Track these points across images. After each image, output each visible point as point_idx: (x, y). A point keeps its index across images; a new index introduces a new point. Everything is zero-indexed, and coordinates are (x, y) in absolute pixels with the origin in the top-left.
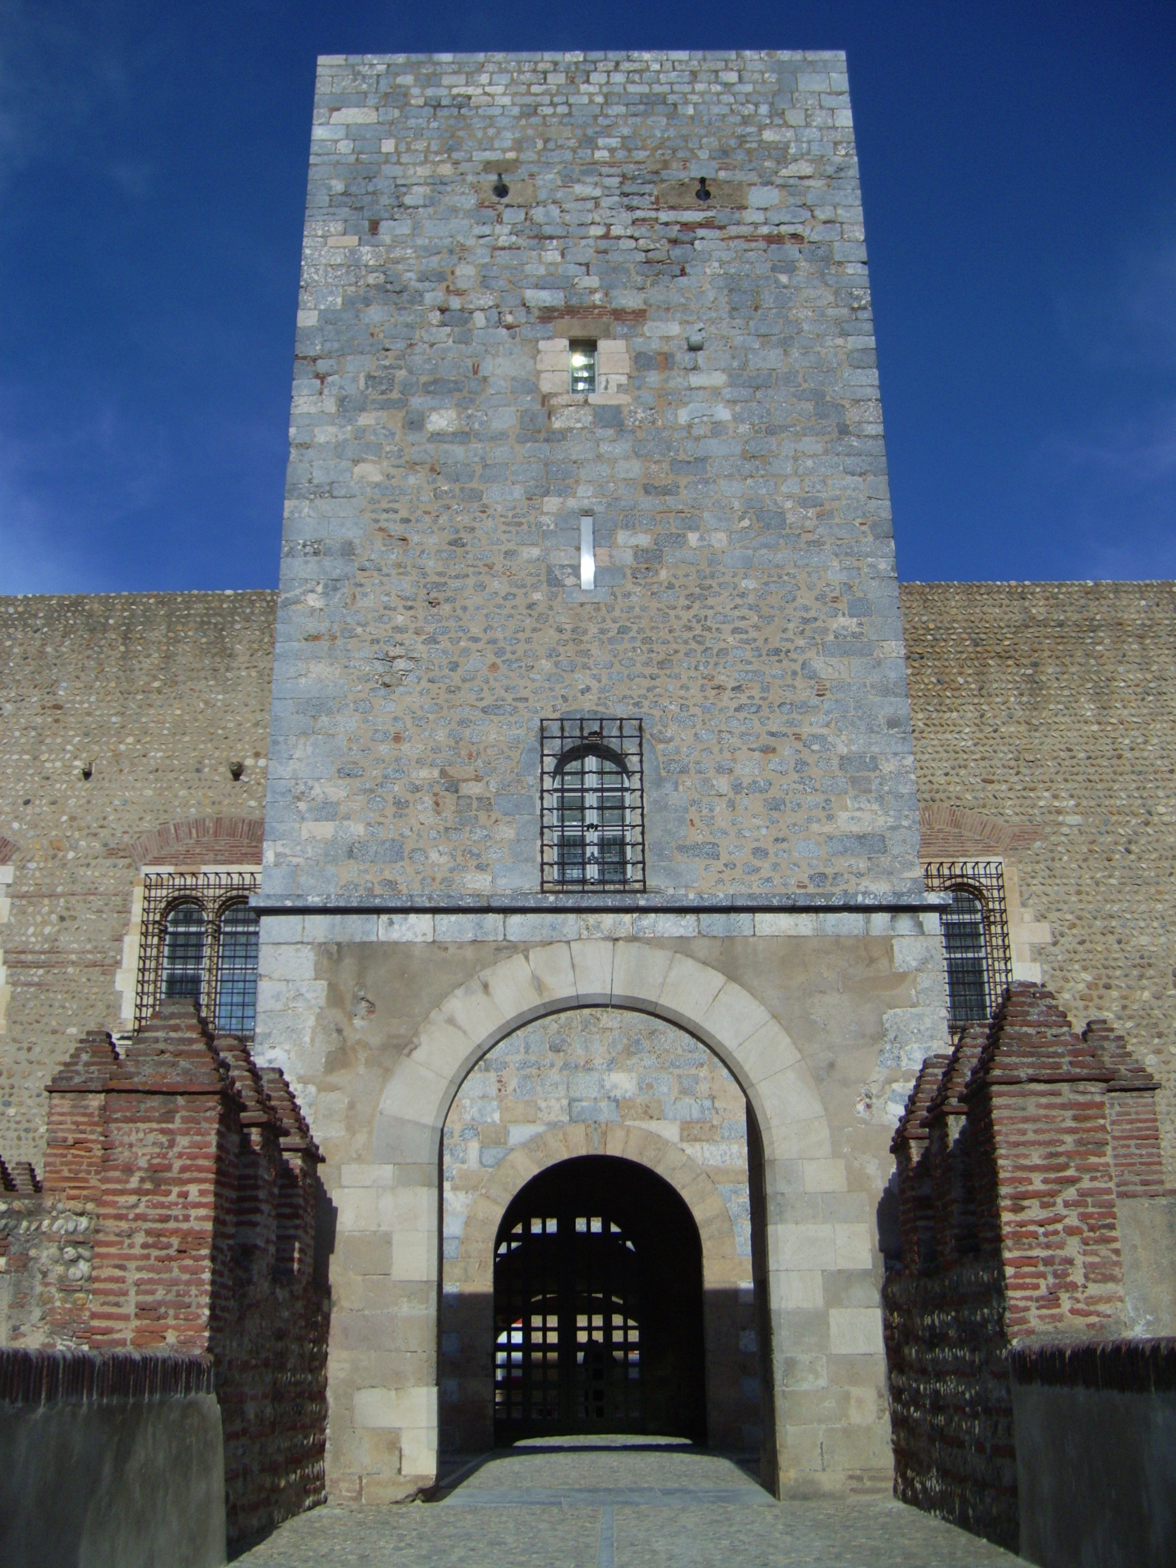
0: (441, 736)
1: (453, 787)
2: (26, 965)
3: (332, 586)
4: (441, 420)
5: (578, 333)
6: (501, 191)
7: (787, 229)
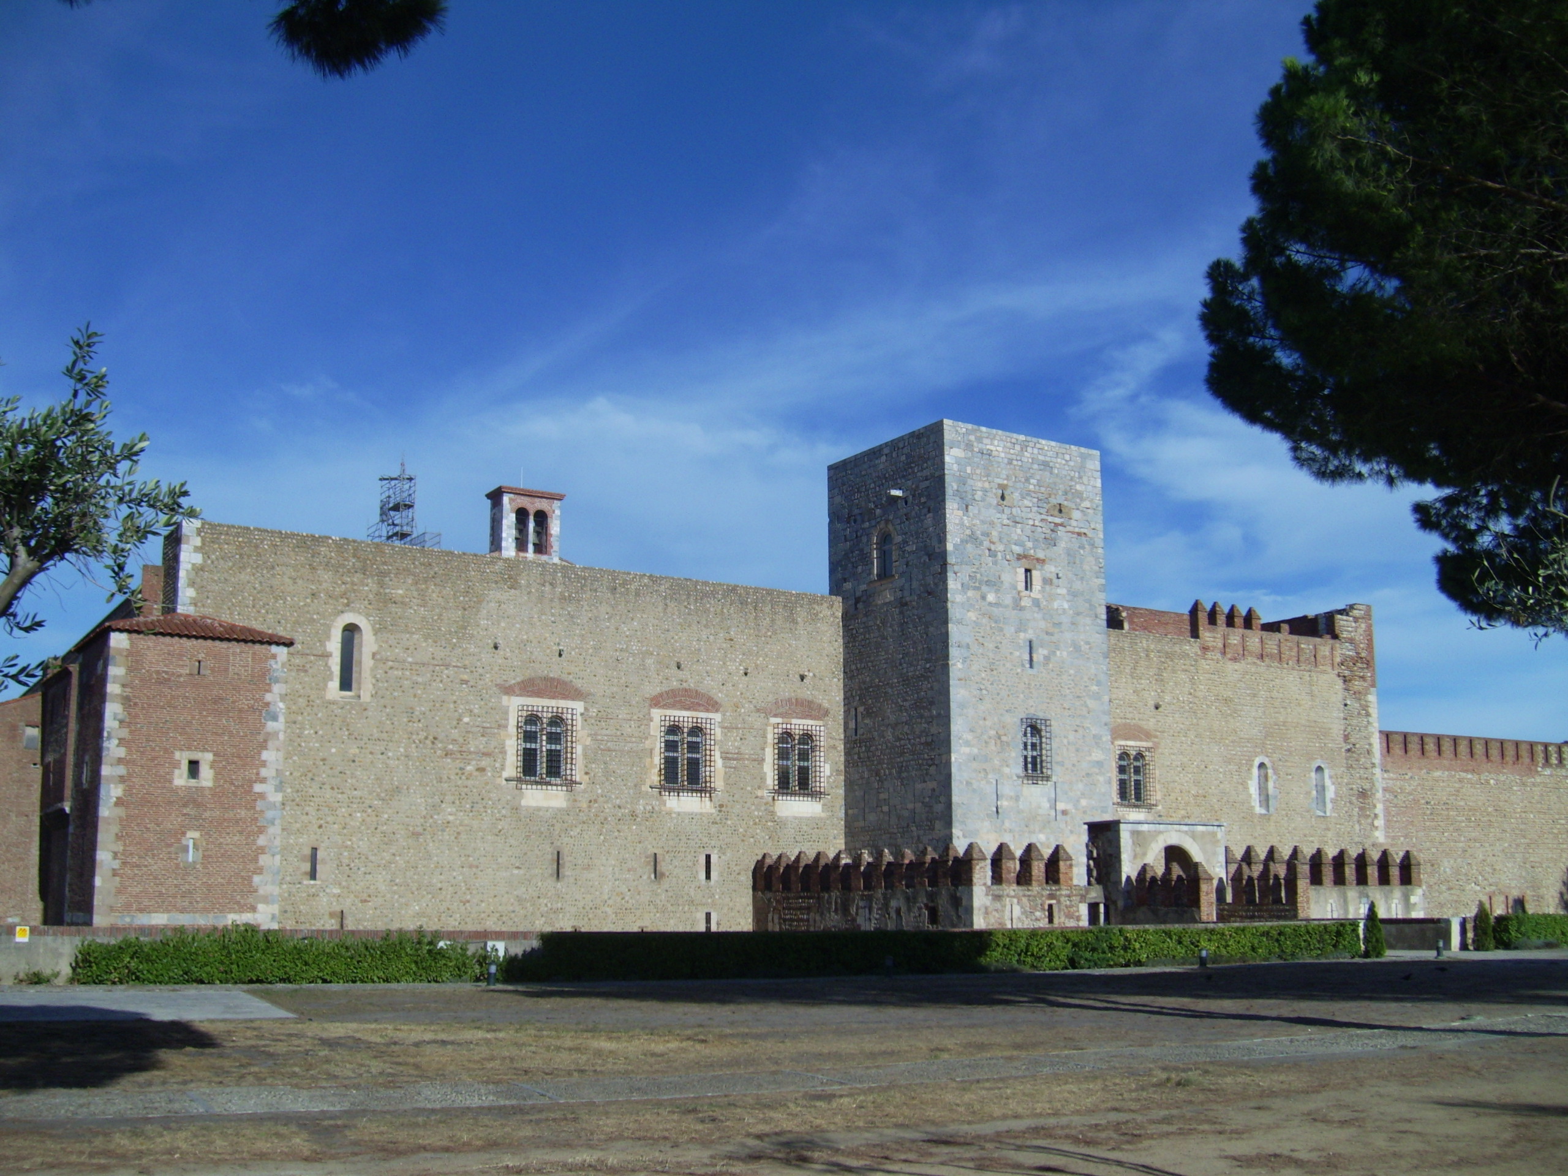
0: (996, 719)
1: (999, 738)
2: (730, 759)
4: (991, 597)
5: (1028, 567)
6: (1003, 498)
7: (1083, 530)
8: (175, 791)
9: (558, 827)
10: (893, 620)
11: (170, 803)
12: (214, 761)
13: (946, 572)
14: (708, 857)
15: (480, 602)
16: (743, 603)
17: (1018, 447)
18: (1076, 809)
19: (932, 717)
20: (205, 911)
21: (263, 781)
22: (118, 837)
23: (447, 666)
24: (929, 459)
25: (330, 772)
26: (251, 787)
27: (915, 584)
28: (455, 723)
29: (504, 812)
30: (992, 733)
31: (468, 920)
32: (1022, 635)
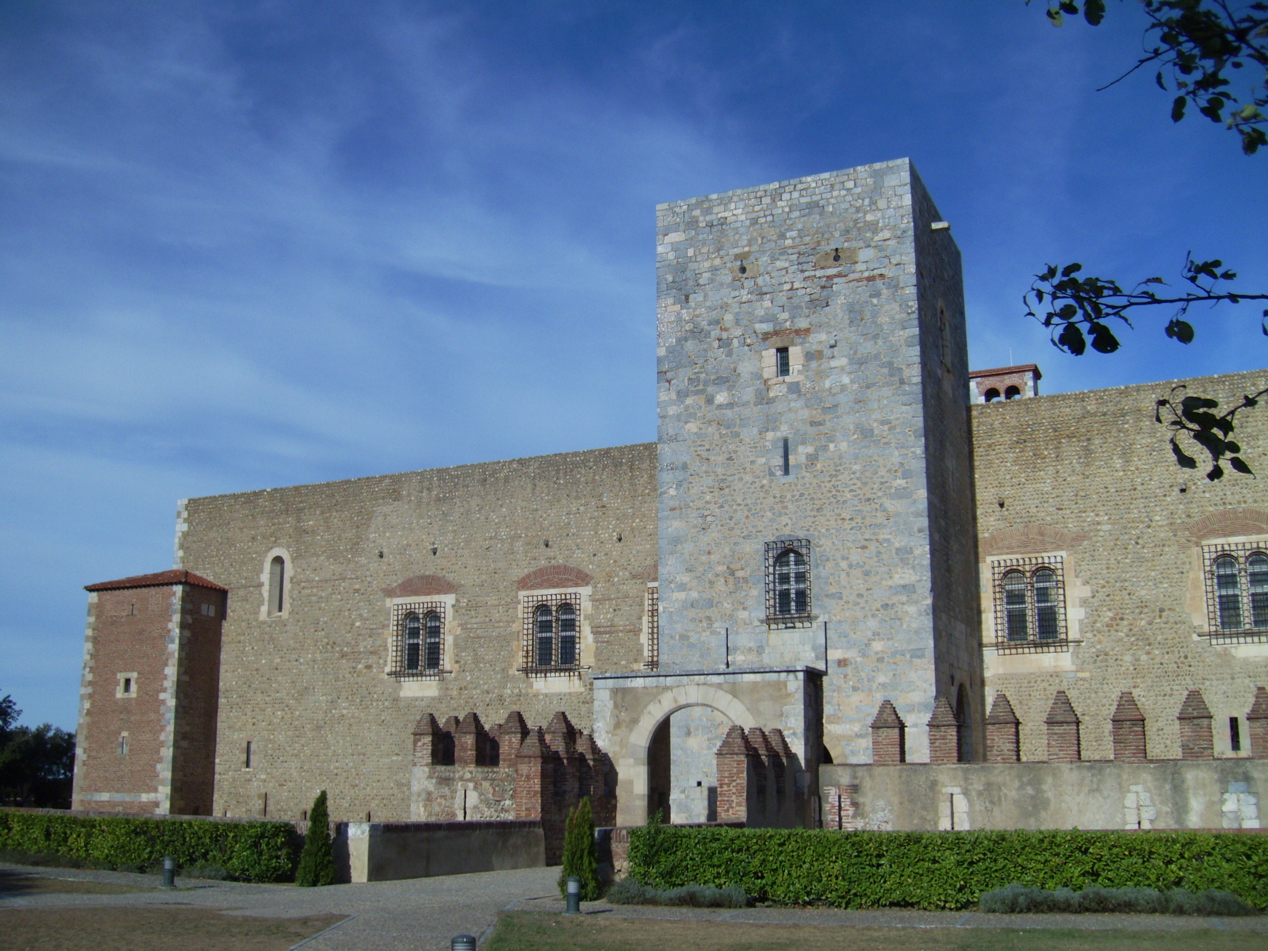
0: (727, 550)
1: (732, 573)
2: (601, 633)
3: (679, 485)
4: (721, 398)
5: (780, 345)
6: (743, 270)
7: (876, 272)
8: (116, 702)
11: (114, 711)
12: (138, 678)
15: (369, 519)
17: (767, 200)
18: (864, 655)
20: (130, 791)
21: (164, 690)
22: (87, 738)
23: (344, 579)
25: (260, 679)
26: (158, 696)
28: (348, 628)
29: (386, 703)
30: (721, 568)
31: (356, 802)
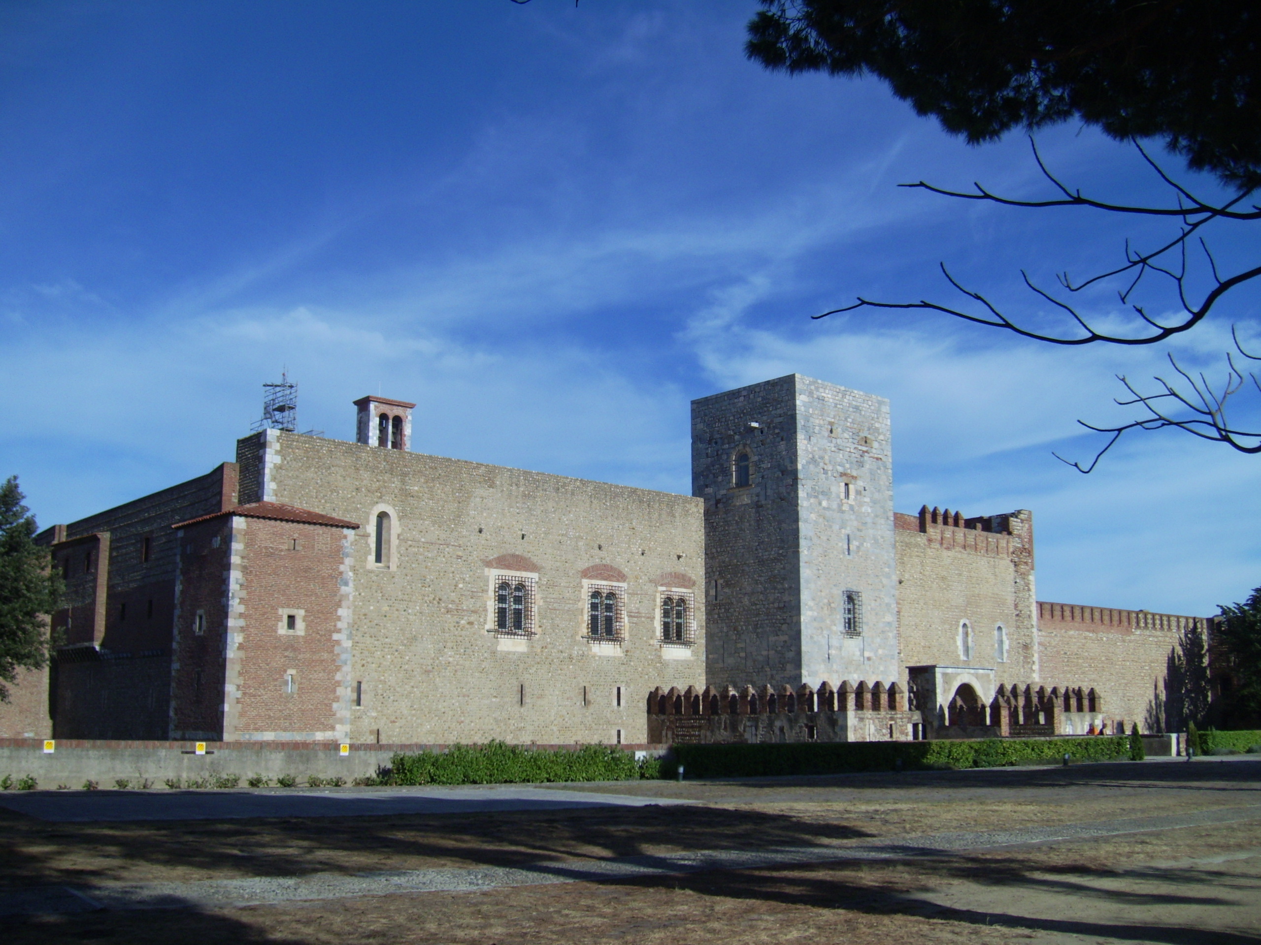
0: (828, 591)
1: (830, 605)
2: (633, 617)
3: (808, 548)
5: (847, 482)
6: (831, 431)
7: (880, 456)
8: (278, 638)
9: (521, 666)
10: (750, 517)
11: (275, 648)
12: (305, 616)
13: (797, 484)
14: (619, 689)
15: (469, 498)
16: (641, 501)
17: (840, 395)
18: (876, 656)
19: (784, 589)
20: (300, 729)
21: (339, 631)
22: (240, 674)
23: (448, 545)
24: (782, 401)
25: (369, 624)
26: (331, 635)
27: (769, 492)
28: (453, 588)
29: (486, 655)
30: (826, 601)
31: (462, 735)
32: (843, 531)
